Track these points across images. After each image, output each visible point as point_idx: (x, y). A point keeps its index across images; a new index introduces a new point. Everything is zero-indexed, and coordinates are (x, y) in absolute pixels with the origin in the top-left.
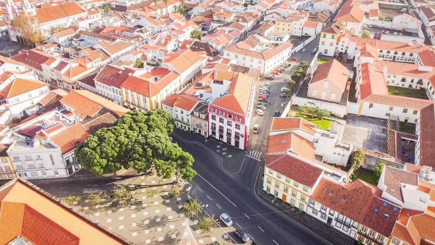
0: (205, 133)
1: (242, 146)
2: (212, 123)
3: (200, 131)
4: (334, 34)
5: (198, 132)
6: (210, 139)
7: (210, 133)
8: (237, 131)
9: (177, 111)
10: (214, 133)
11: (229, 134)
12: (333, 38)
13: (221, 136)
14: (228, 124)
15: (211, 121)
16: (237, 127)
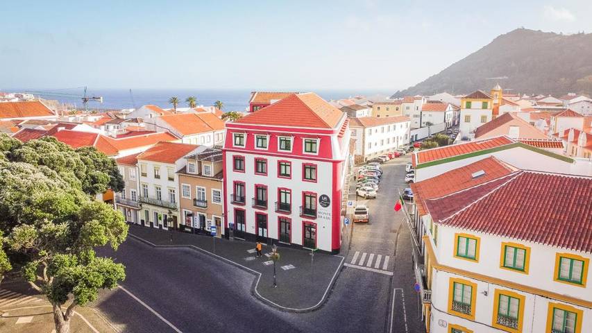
0: (217, 222)
1: (324, 242)
2: (236, 184)
3: (203, 219)
4: (485, 100)
5: (197, 226)
6: (231, 238)
7: (231, 220)
8: (309, 187)
9: (144, 175)
10: (240, 215)
11: (284, 207)
12: (485, 107)
13: (262, 221)
14: (280, 174)
15: (232, 176)
16: (309, 172)
